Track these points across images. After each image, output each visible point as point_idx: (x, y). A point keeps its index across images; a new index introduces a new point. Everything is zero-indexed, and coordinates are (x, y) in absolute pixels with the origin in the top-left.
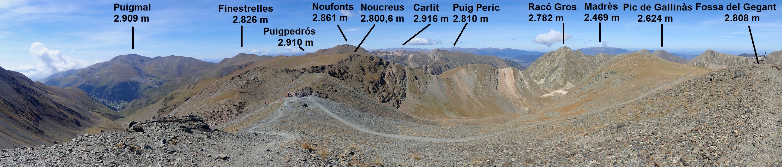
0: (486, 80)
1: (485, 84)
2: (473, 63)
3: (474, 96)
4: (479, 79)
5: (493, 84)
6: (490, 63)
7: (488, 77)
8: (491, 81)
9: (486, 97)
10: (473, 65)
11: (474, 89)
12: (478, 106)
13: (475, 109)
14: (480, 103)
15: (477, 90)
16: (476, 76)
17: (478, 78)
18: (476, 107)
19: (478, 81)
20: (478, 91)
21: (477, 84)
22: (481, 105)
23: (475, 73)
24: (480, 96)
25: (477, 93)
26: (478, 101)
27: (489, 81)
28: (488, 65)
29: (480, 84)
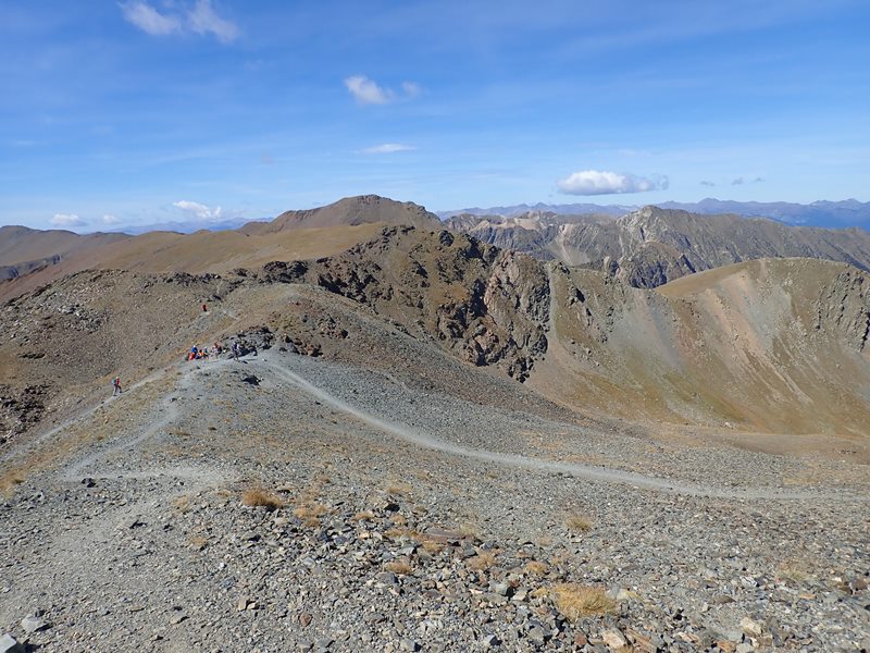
0: (824, 314)
1: (819, 327)
2: (779, 254)
3: (773, 361)
4: (797, 310)
5: (851, 328)
6: (847, 256)
7: (833, 305)
8: (845, 321)
9: (818, 369)
10: (777, 261)
11: (775, 340)
12: (787, 394)
13: (772, 403)
14: (795, 386)
15: (787, 345)
16: (788, 297)
17: (793, 305)
18: (777, 395)
19: (795, 315)
20: (791, 347)
21: (788, 325)
22: (799, 392)
23: (786, 289)
24: (797, 364)
25: (788, 352)
26: (789, 378)
27: (836, 317)
28: (837, 264)
29: (799, 325)
